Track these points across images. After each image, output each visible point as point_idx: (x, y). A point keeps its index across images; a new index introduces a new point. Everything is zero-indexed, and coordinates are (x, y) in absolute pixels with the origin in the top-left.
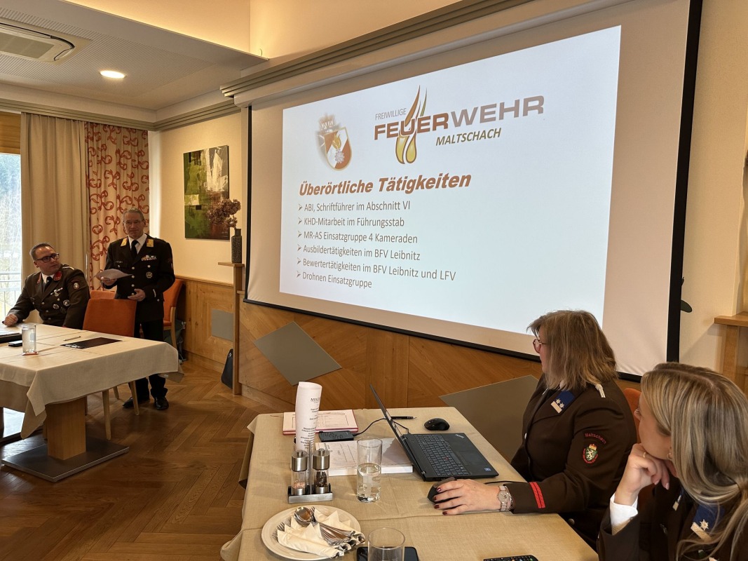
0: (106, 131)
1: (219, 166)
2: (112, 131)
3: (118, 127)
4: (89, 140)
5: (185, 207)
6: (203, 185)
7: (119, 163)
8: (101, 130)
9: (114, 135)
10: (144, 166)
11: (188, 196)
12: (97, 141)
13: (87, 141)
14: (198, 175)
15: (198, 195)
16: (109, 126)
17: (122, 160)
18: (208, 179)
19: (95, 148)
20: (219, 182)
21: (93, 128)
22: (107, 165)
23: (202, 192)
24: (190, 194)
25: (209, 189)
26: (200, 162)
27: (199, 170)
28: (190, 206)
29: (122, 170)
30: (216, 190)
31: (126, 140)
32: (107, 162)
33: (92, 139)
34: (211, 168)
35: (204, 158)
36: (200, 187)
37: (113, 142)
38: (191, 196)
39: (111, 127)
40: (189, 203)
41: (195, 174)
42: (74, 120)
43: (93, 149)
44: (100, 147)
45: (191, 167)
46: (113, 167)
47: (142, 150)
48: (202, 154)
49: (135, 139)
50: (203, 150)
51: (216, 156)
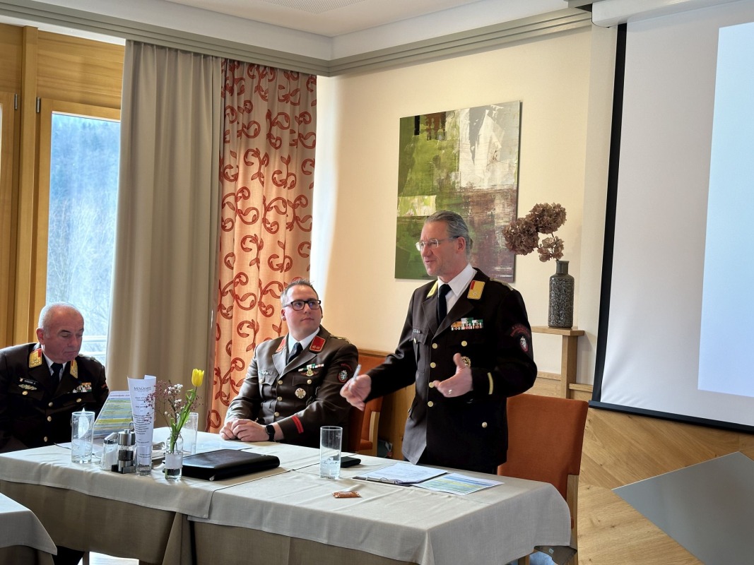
0: (253, 77)
1: (495, 140)
2: (262, 76)
3: (272, 69)
4: (228, 93)
5: (399, 219)
6: (448, 177)
7: (269, 136)
8: (245, 76)
9: (265, 84)
10: (308, 142)
11: (409, 198)
12: (239, 94)
13: (224, 95)
14: (436, 159)
15: (433, 198)
16: (258, 66)
17: (276, 131)
18: (464, 164)
19: (236, 108)
20: (493, 172)
21: (232, 70)
22: (251, 140)
23: (444, 191)
24: (413, 194)
25: (464, 184)
26: (444, 134)
27: (440, 149)
28: (413, 218)
29: (273, 149)
30: (485, 186)
31: (283, 92)
32: (252, 134)
33: (232, 92)
34: (473, 144)
35: (455, 126)
36: (440, 182)
37: (264, 97)
38: (416, 199)
39: (261, 69)
40: (411, 212)
41: (428, 157)
42: (206, 56)
43: (232, 109)
44: (242, 106)
45: (419, 144)
46: (260, 143)
47: (306, 113)
48: (449, 120)
49: (297, 91)
50: (453, 112)
51: (488, 122)
